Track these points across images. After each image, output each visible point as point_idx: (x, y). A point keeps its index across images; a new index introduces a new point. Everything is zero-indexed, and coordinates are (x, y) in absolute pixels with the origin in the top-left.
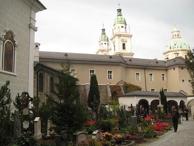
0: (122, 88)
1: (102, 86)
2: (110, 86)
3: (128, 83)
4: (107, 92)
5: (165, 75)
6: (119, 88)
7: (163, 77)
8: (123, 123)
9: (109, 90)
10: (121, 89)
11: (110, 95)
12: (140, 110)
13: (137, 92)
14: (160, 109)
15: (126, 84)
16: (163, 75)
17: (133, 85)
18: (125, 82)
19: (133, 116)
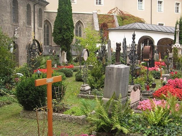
0: (116, 19)
1: (86, 15)
2: (99, 16)
3: (125, 13)
4: (93, 24)
5: (180, 5)
6: (110, 19)
7: (178, 8)
8: (102, 75)
9: (96, 21)
10: (114, 21)
11: (97, 28)
12: (141, 51)
13: (137, 25)
14: (177, 51)
15: (123, 14)
16: (178, 4)
17: (133, 16)
18: (121, 11)
19: (116, 66)
